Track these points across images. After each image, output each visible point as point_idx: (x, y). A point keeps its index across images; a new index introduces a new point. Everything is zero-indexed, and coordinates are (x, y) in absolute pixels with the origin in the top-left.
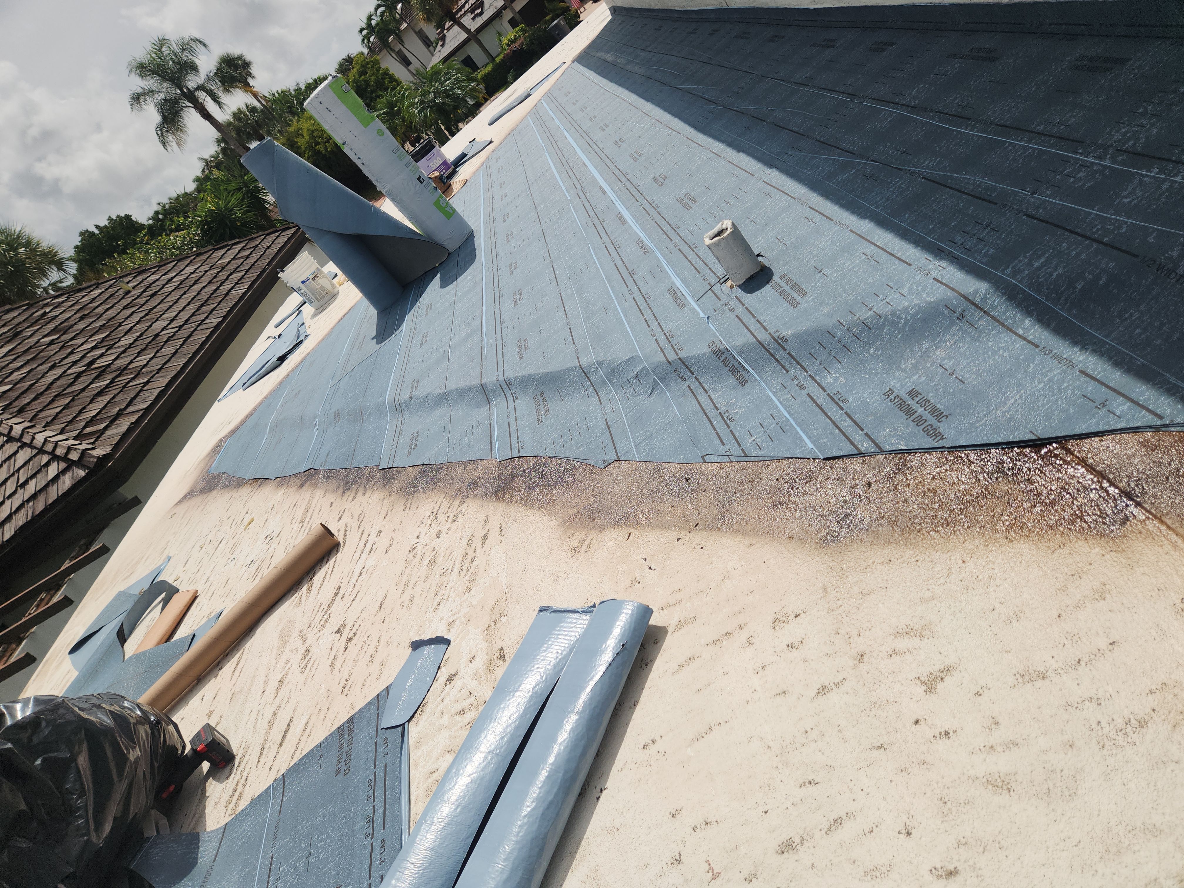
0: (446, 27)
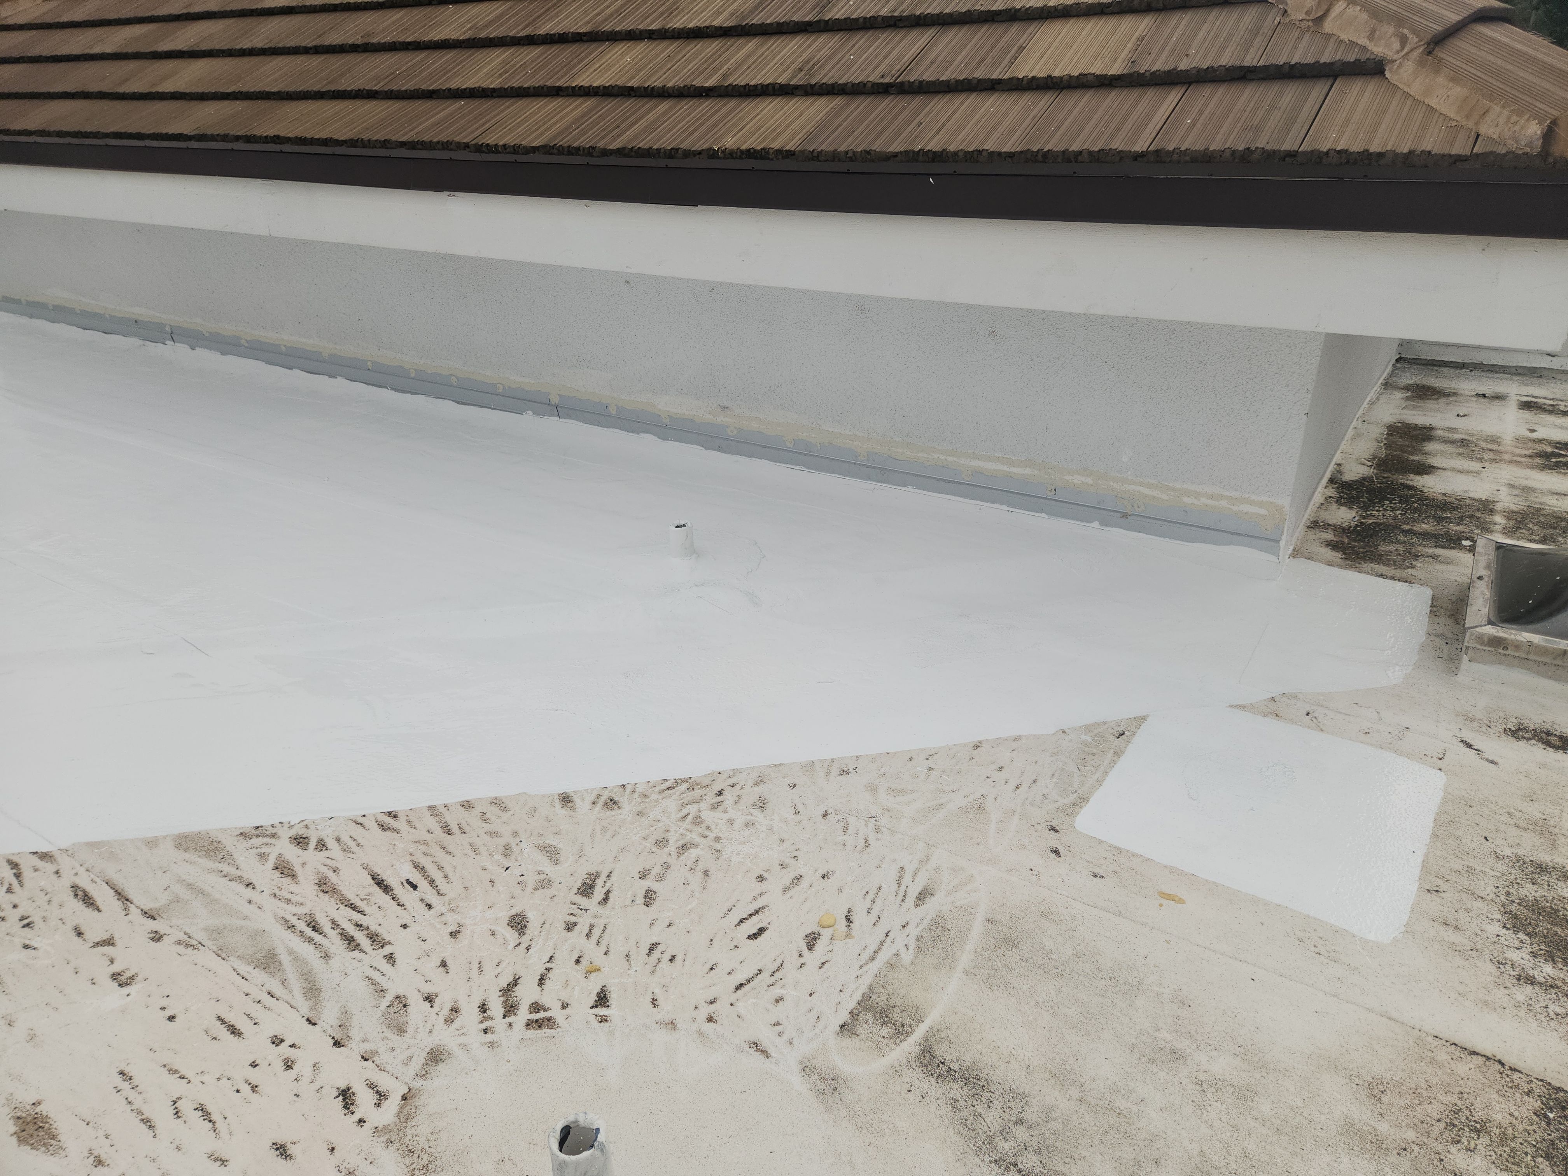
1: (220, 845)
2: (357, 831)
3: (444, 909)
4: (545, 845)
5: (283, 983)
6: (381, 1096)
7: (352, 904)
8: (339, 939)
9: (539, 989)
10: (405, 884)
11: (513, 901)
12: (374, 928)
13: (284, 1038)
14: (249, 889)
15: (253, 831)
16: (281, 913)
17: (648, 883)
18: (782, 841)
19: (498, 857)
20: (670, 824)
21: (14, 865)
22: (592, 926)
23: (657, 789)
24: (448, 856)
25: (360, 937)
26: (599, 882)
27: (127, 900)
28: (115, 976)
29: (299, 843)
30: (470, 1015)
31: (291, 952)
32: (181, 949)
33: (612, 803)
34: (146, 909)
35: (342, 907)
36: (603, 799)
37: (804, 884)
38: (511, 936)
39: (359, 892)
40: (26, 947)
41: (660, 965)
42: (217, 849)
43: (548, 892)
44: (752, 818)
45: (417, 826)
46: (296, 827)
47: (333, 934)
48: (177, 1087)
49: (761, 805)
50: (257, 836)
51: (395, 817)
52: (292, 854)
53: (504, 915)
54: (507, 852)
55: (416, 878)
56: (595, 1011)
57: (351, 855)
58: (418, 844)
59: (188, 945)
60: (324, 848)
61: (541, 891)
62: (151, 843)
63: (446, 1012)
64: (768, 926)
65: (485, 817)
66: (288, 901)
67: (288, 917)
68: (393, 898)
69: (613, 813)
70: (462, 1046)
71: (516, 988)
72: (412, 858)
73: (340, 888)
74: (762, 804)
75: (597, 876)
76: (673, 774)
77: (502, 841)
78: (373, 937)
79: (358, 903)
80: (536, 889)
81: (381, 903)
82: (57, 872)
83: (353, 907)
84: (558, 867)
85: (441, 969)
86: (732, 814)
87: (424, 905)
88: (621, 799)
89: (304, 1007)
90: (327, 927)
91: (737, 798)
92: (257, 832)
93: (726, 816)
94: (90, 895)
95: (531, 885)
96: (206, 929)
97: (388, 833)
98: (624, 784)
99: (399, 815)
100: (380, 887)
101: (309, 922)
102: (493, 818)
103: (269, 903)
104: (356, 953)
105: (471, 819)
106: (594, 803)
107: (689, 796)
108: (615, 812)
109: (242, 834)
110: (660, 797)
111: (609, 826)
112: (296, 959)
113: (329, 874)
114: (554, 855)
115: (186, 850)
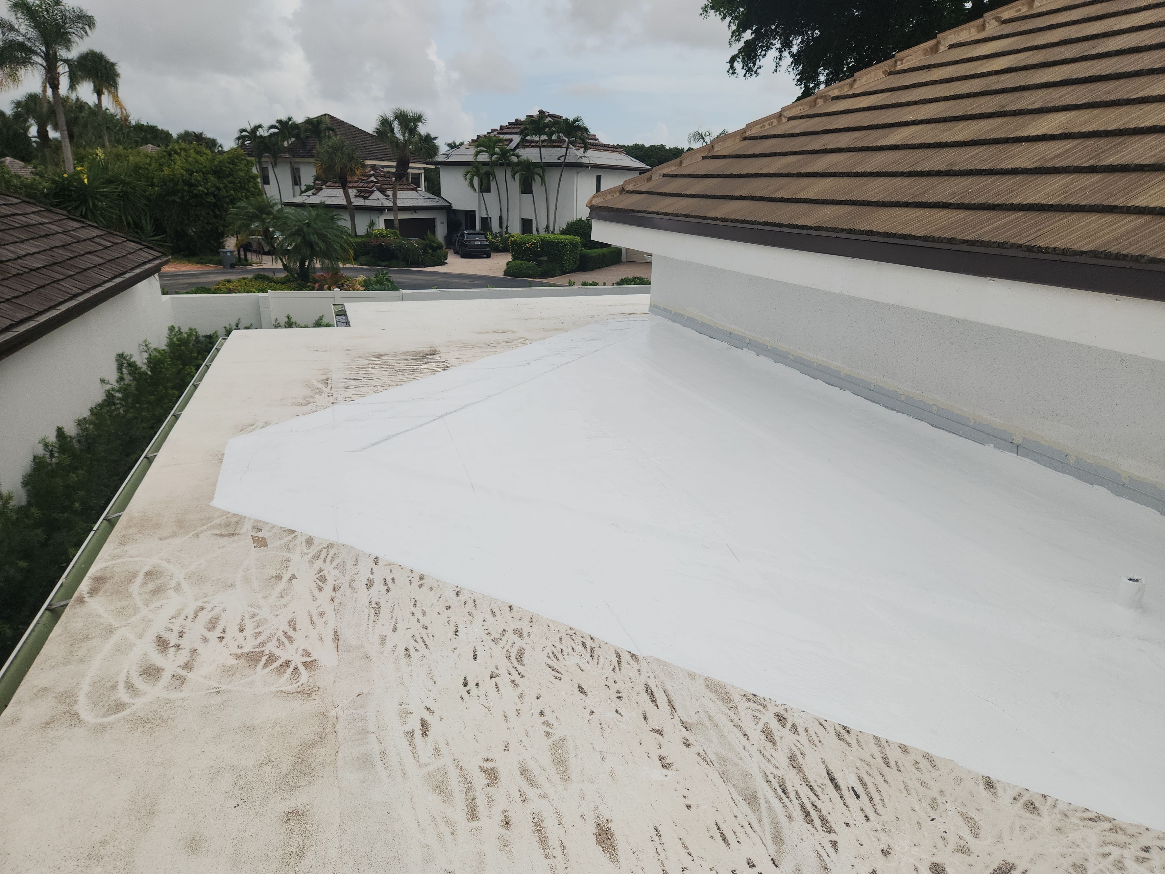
0: (328, 184)
1: (730, 697)
2: (820, 730)
3: (878, 827)
4: (968, 816)
5: (760, 821)
7: (811, 786)
8: (800, 809)
10: (851, 790)
11: (935, 850)
12: (825, 813)
13: (755, 865)
14: (745, 739)
15: (752, 697)
16: (764, 768)
19: (925, 805)
20: (1089, 854)
21: (618, 656)
23: (1079, 814)
24: (885, 783)
25: (814, 814)
27: (674, 708)
28: (661, 758)
29: (780, 720)
31: (767, 801)
32: (700, 760)
33: (1031, 807)
34: (684, 720)
35: (804, 784)
36: (1024, 799)
39: (817, 779)
40: (617, 712)
42: (728, 699)
43: (967, 859)
45: (864, 747)
46: (780, 707)
47: (796, 802)
48: (686, 860)
50: (754, 702)
51: (848, 732)
52: (774, 725)
53: (928, 859)
54: (934, 804)
55: (859, 789)
57: (814, 747)
58: (863, 762)
59: (704, 760)
60: (796, 733)
61: (960, 854)
62: (692, 676)
65: (918, 766)
66: (769, 761)
67: (768, 774)
68: (841, 797)
69: (1033, 817)
72: (858, 772)
73: (804, 769)
75: (1013, 867)
76: (1097, 808)
77: (930, 794)
78: (824, 820)
79: (816, 788)
80: (956, 851)
81: (832, 796)
82: (639, 671)
83: (812, 790)
84: (976, 841)
87: (863, 816)
88: (1041, 808)
89: (772, 849)
90: (792, 795)
92: (754, 699)
94: (654, 694)
95: (951, 846)
96: (716, 754)
97: (841, 742)
98: (1046, 795)
99: (852, 732)
100: (832, 783)
101: (781, 784)
102: (924, 770)
103: (757, 756)
104: (810, 827)
105: (907, 762)
106: (1015, 799)
107: (1112, 837)
108: (1035, 817)
109: (744, 695)
110: (1081, 823)
111: (1028, 828)
112: (770, 808)
113: (798, 754)
114: (974, 828)
115: (711, 691)
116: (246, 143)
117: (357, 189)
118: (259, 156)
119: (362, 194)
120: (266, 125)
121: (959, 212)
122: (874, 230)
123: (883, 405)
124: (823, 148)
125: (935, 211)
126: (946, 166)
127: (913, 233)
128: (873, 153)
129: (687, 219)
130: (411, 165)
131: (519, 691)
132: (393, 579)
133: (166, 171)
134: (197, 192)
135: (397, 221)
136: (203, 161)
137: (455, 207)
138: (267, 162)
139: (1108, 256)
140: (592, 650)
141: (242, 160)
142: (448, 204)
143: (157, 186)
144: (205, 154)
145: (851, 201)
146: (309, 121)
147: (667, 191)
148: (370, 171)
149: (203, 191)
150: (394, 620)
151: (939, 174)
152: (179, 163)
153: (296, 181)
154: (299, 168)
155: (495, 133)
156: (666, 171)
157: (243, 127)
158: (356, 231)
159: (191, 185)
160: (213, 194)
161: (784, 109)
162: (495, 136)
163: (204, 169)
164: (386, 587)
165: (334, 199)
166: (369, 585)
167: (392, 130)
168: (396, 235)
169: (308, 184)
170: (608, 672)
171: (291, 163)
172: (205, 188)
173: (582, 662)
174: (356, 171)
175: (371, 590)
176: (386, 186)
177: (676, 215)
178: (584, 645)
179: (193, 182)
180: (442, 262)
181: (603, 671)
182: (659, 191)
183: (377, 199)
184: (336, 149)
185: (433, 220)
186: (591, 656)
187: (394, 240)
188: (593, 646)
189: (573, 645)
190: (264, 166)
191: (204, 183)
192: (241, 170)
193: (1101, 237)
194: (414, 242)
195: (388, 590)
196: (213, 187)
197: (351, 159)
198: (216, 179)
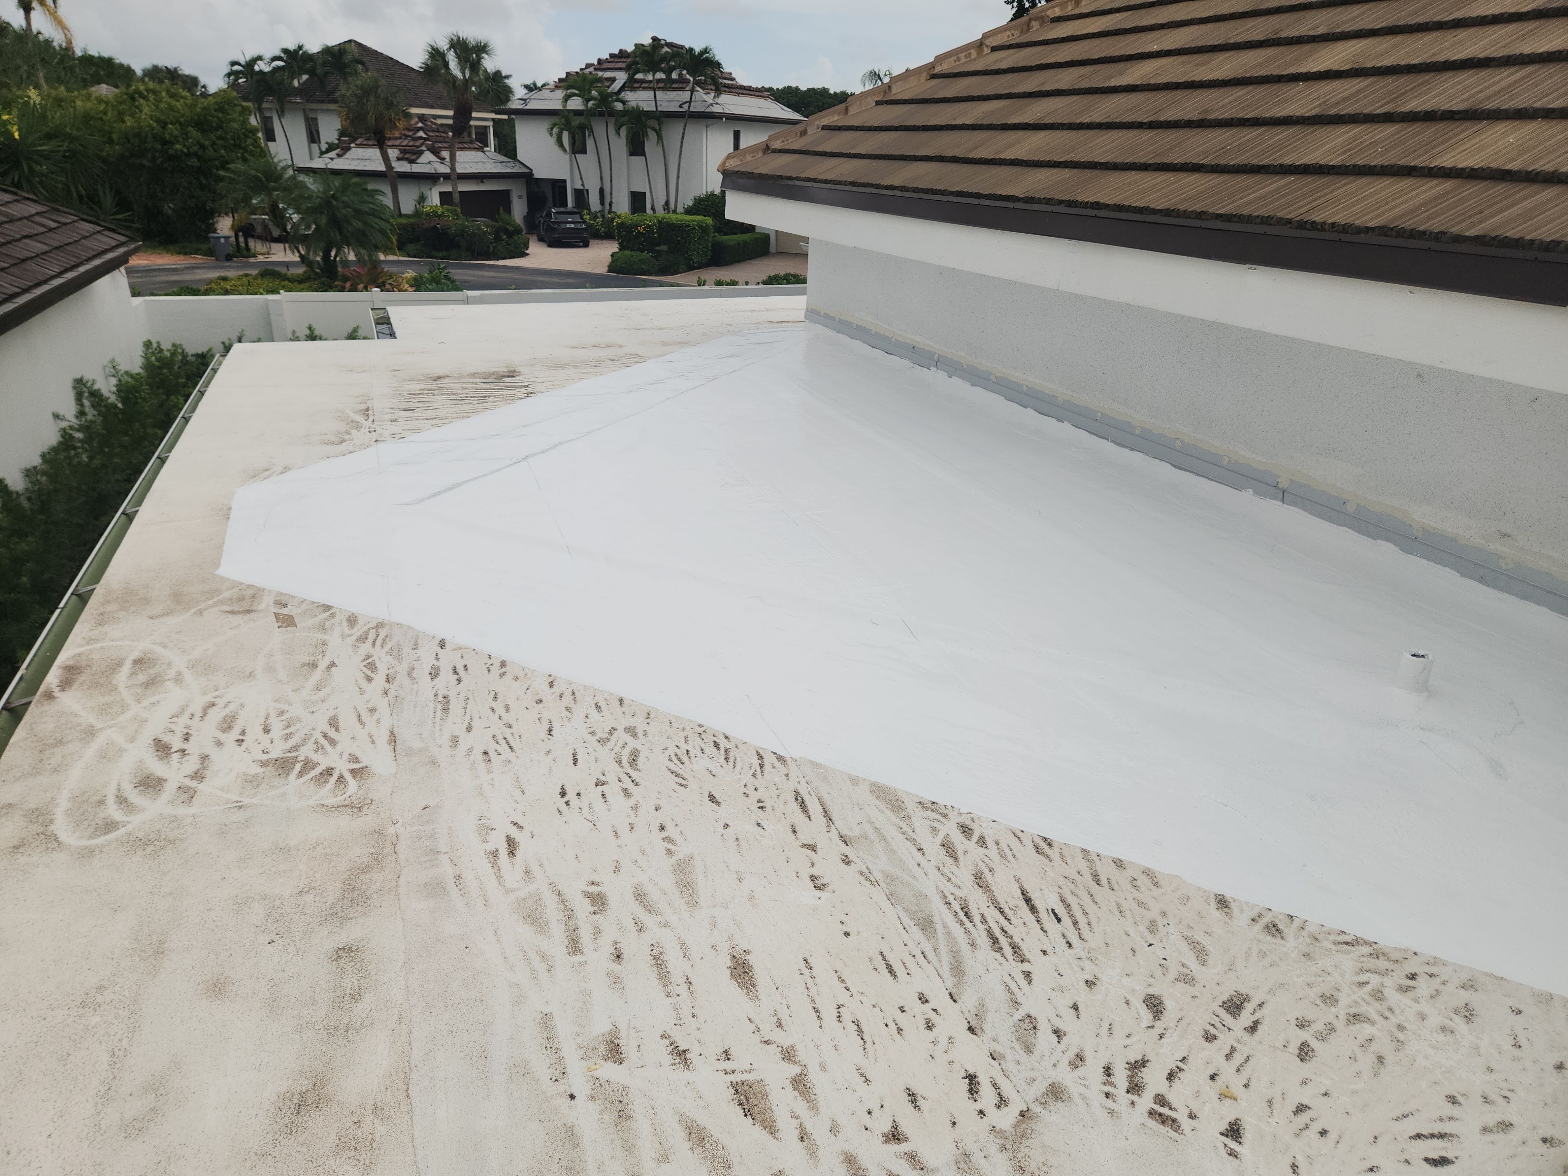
1: (902, 805)
2: (1014, 843)
3: (1083, 955)
4: (1194, 940)
5: (936, 950)
6: (1002, 1102)
7: (1001, 908)
8: (986, 935)
9: (1167, 1082)
10: (1050, 913)
11: (1152, 980)
12: (1017, 939)
13: (929, 1000)
14: (919, 854)
15: (930, 805)
16: (942, 888)
17: (1305, 1035)
18: (1490, 1070)
19: (1142, 928)
20: (1342, 983)
21: (761, 757)
22: (1233, 1050)
23: (1332, 937)
24: (1093, 904)
25: (1003, 941)
26: (1249, 1007)
27: (830, 820)
28: (813, 878)
29: (964, 832)
30: (1093, 1070)
31: (945, 926)
32: (862, 879)
33: (1274, 929)
34: (843, 833)
35: (992, 907)
36: (1265, 920)
37: (1514, 1136)
38: (1146, 1016)
39: (1008, 900)
40: (758, 824)
41: (1307, 1132)
42: (900, 808)
43: (1192, 991)
44: (1451, 1023)
45: (1069, 862)
46: (964, 816)
47: (982, 927)
48: (843, 997)
49: (1467, 1014)
50: (932, 810)
51: (1050, 844)
52: (957, 838)
53: (1143, 991)
54: (1152, 927)
55: (1061, 912)
56: (1224, 1138)
57: (1006, 863)
58: (1067, 880)
59: (867, 879)
60: (984, 846)
61: (1182, 984)
62: (854, 781)
63: (1071, 1054)
64: (1454, 1160)
65: (1135, 883)
66: (949, 880)
67: (947, 894)
68: (1038, 921)
69: (1274, 940)
70: (1082, 1097)
71: (1143, 1069)
72: (1060, 891)
73: (993, 888)
74: (1469, 1014)
75: (1247, 999)
76: (1355, 930)
77: (1150, 915)
78: (1015, 948)
79: (1007, 910)
80: (1178, 980)
81: (1026, 920)
82: (787, 775)
83: (1002, 913)
84: (1203, 969)
85: (1072, 1010)
86: (1424, 1006)
87: (1064, 942)
88: (1286, 930)
89: (950, 981)
90: (977, 919)
91: (1435, 993)
92: (933, 807)
93: (1417, 1007)
94: (806, 803)
95: (1172, 974)
96: (883, 872)
97: (1041, 857)
98: (1292, 915)
99: (1054, 844)
100: (1028, 904)
101: (963, 906)
102: (1143, 888)
103: (933, 873)
104: (998, 955)
105: (1121, 879)
106: (1253, 920)
107: (1372, 963)
108: (1278, 940)
109: (920, 803)
110: (1334, 948)
111: (1268, 953)
112: (948, 934)
113: (986, 871)
114: (1202, 954)
115: (878, 798)
116: (240, 81)
117: (400, 150)
118: (259, 100)
119: (407, 156)
120: (268, 55)
121: (1214, 176)
122: (1102, 201)
123: (1112, 441)
124: (1037, 89)
125: (1182, 175)
126: (1198, 113)
127: (1152, 206)
128: (1104, 96)
129: (854, 189)
130: (474, 115)
131: (632, 802)
132: (465, 666)
133: (129, 122)
134: (173, 152)
135: (458, 194)
136: (180, 107)
137: (537, 174)
138: (270, 109)
139: (1401, 233)
140: (726, 751)
141: (235, 105)
142: (527, 171)
143: (118, 144)
144: (182, 97)
145: (1072, 162)
146: (327, 51)
147: (828, 149)
148: (417, 123)
149: (182, 151)
150: (468, 717)
151: (1189, 124)
152: (146, 110)
153: (313, 137)
154: (316, 119)
155: (591, 69)
156: (825, 121)
157: (235, 58)
158: (400, 209)
159: (165, 142)
160: (196, 155)
161: (986, 36)
162: (591, 73)
163: (182, 120)
164: (456, 677)
165: (367, 163)
166: (434, 674)
167: (446, 65)
168: (456, 214)
169: (330, 141)
170: (747, 778)
171: (304, 110)
172: (185, 146)
173: (714, 766)
174: (398, 124)
175: (436, 681)
176: (440, 145)
177: (840, 183)
178: (716, 745)
179: (167, 138)
180: (522, 254)
181: (741, 776)
182: (817, 149)
183: (427, 163)
184: (367, 91)
185: (508, 191)
186: (726, 758)
187: (454, 220)
188: (728, 747)
189: (703, 745)
190: (267, 114)
191: (183, 138)
192: (233, 120)
193: (1394, 208)
194: (482, 224)
195: (459, 681)
196: (195, 145)
197: (390, 105)
198: (199, 134)
